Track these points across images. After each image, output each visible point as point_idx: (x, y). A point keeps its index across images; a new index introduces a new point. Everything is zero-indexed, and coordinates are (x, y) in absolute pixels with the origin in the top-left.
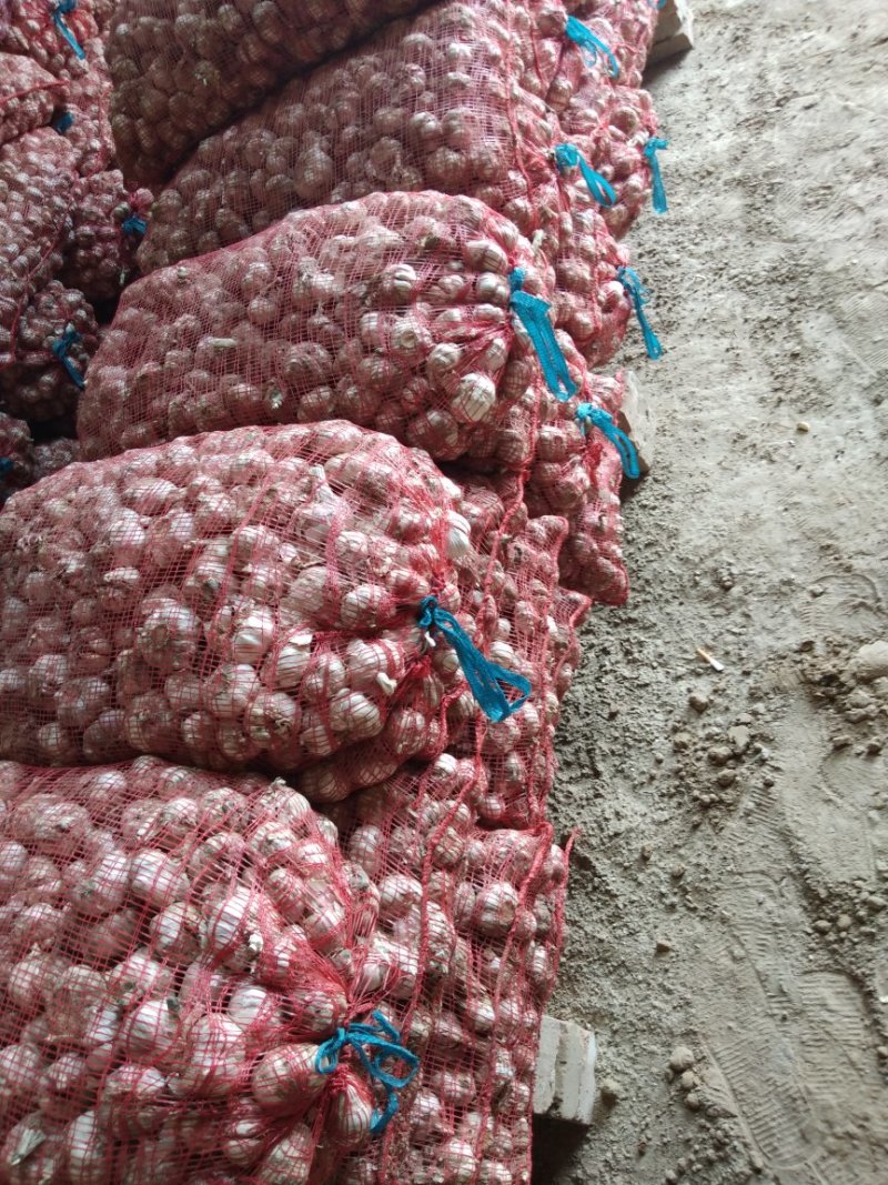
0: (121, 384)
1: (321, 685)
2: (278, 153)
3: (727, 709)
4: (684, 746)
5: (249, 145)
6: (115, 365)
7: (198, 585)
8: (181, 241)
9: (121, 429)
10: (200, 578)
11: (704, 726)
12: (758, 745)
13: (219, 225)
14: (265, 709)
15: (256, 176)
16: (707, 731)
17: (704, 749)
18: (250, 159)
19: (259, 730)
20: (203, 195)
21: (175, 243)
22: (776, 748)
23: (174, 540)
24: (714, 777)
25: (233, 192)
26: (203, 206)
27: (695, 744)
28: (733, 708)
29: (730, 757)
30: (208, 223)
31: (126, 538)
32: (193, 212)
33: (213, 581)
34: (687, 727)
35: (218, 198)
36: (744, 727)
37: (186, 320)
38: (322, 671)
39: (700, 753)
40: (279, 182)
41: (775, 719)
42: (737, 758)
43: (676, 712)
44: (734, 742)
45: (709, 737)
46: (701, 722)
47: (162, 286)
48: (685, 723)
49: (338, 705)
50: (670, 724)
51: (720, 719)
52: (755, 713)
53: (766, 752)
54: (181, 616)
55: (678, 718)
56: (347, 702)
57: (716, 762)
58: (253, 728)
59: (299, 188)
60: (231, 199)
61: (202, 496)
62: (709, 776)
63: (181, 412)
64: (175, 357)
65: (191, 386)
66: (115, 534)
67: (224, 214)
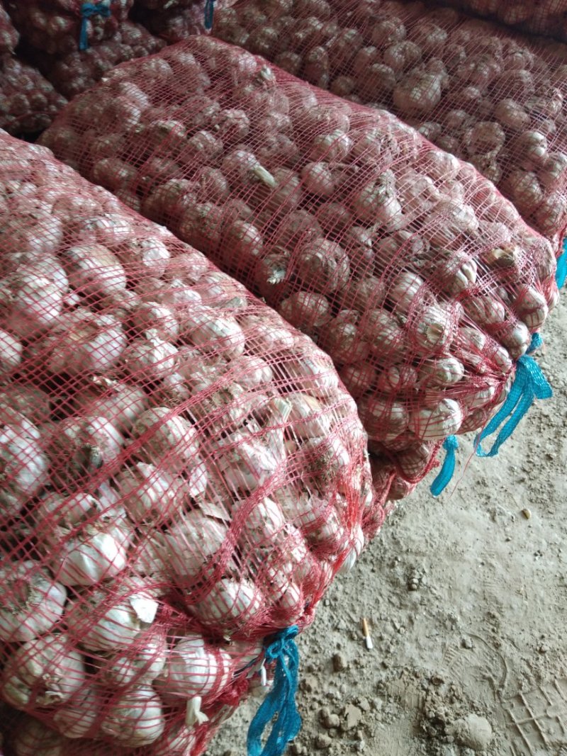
0: (136, 113)
1: (127, 680)
2: (403, 52)
3: (355, 684)
4: (309, 690)
5: (385, 24)
6: (143, 89)
7: (77, 442)
8: (269, 39)
9: (105, 153)
10: (85, 434)
11: (331, 683)
12: (361, 734)
13: (311, 57)
14: (46, 670)
15: (370, 51)
16: (332, 690)
17: (320, 703)
18: (376, 35)
19: (19, 687)
20: (316, 24)
21: (263, 36)
22: (370, 745)
23: (88, 356)
24: (314, 734)
25: (342, 44)
26: (309, 30)
27: (316, 693)
28: (360, 686)
29: (335, 727)
30: (303, 48)
31: (37, 308)
32: (297, 27)
33: (98, 452)
34: (320, 674)
35: (326, 38)
36: (359, 711)
37: (237, 116)
38: (141, 665)
39: (316, 705)
40: (387, 74)
41: (383, 721)
42: (340, 731)
43: (319, 655)
44: (346, 719)
45: (329, 696)
46: (331, 679)
47: (236, 65)
48: (319, 670)
49: (129, 707)
50: (310, 662)
51: (345, 687)
52: (373, 705)
53: (363, 744)
54: (31, 465)
55: (318, 662)
56: (139, 711)
57: (323, 722)
58: (16, 680)
59: (399, 94)
60: (336, 49)
61: (152, 333)
62: (311, 730)
63: (177, 197)
64: (207, 141)
65: (204, 183)
66: (29, 291)
67: (321, 54)
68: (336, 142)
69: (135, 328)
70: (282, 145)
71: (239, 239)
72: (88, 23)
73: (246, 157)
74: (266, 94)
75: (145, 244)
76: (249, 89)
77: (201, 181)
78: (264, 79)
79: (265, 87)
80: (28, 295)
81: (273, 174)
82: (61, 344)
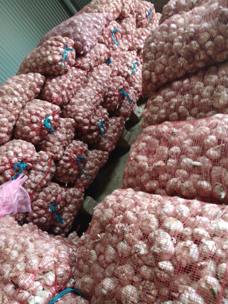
0: (146, 164)
2: (208, 91)
5: (196, 87)
7: (207, 288)
8: (164, 114)
9: (146, 181)
10: (207, 284)
13: (180, 111)
15: (197, 97)
18: (195, 92)
20: (175, 100)
21: (162, 114)
23: (191, 258)
25: (187, 101)
26: (174, 104)
30: (176, 109)
32: (169, 105)
33: (215, 289)
35: (181, 102)
37: (175, 149)
40: (207, 101)
47: (163, 132)
54: (200, 302)
59: (216, 105)
60: (186, 104)
61: (203, 240)
63: (176, 185)
64: (172, 162)
65: (180, 176)
66: (164, 246)
67: (182, 108)
68: (211, 140)
69: (197, 241)
70: (194, 150)
71: (203, 189)
72: (102, 129)
73: (186, 161)
74: (178, 137)
75: (180, 210)
76: (173, 138)
77: (179, 176)
78: (175, 133)
79: (177, 134)
80: (164, 247)
81: (199, 161)
82: (182, 258)
